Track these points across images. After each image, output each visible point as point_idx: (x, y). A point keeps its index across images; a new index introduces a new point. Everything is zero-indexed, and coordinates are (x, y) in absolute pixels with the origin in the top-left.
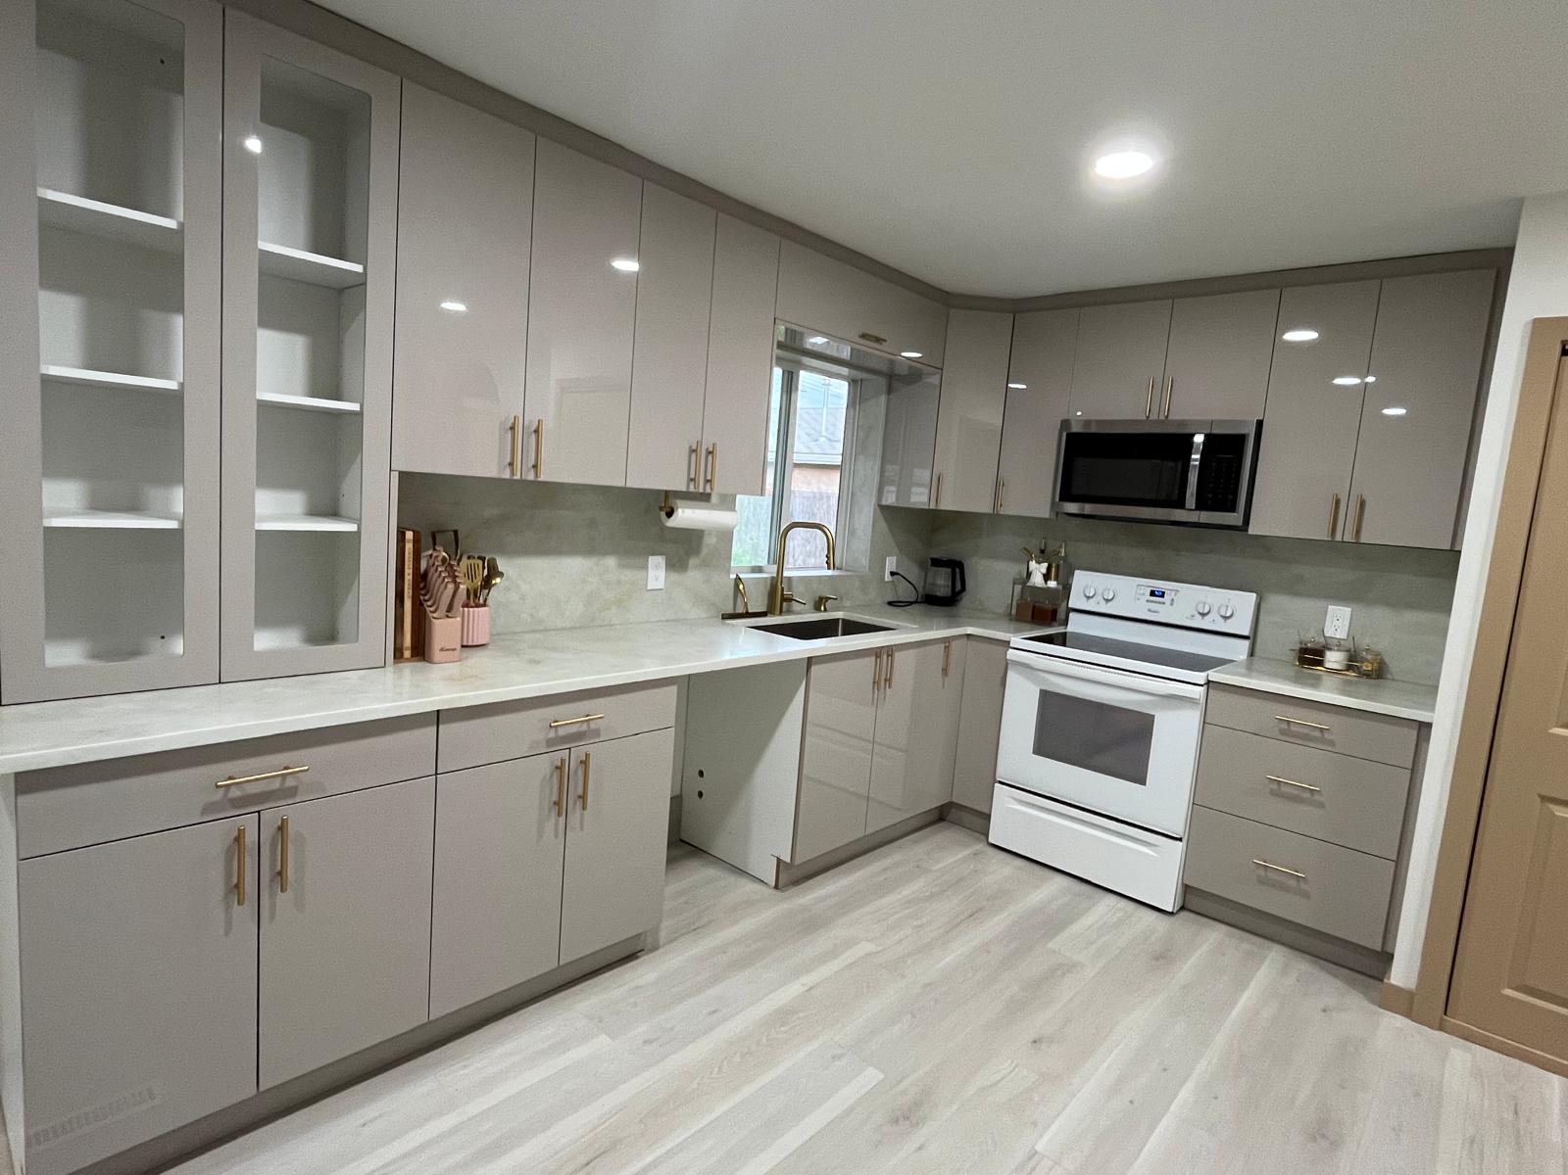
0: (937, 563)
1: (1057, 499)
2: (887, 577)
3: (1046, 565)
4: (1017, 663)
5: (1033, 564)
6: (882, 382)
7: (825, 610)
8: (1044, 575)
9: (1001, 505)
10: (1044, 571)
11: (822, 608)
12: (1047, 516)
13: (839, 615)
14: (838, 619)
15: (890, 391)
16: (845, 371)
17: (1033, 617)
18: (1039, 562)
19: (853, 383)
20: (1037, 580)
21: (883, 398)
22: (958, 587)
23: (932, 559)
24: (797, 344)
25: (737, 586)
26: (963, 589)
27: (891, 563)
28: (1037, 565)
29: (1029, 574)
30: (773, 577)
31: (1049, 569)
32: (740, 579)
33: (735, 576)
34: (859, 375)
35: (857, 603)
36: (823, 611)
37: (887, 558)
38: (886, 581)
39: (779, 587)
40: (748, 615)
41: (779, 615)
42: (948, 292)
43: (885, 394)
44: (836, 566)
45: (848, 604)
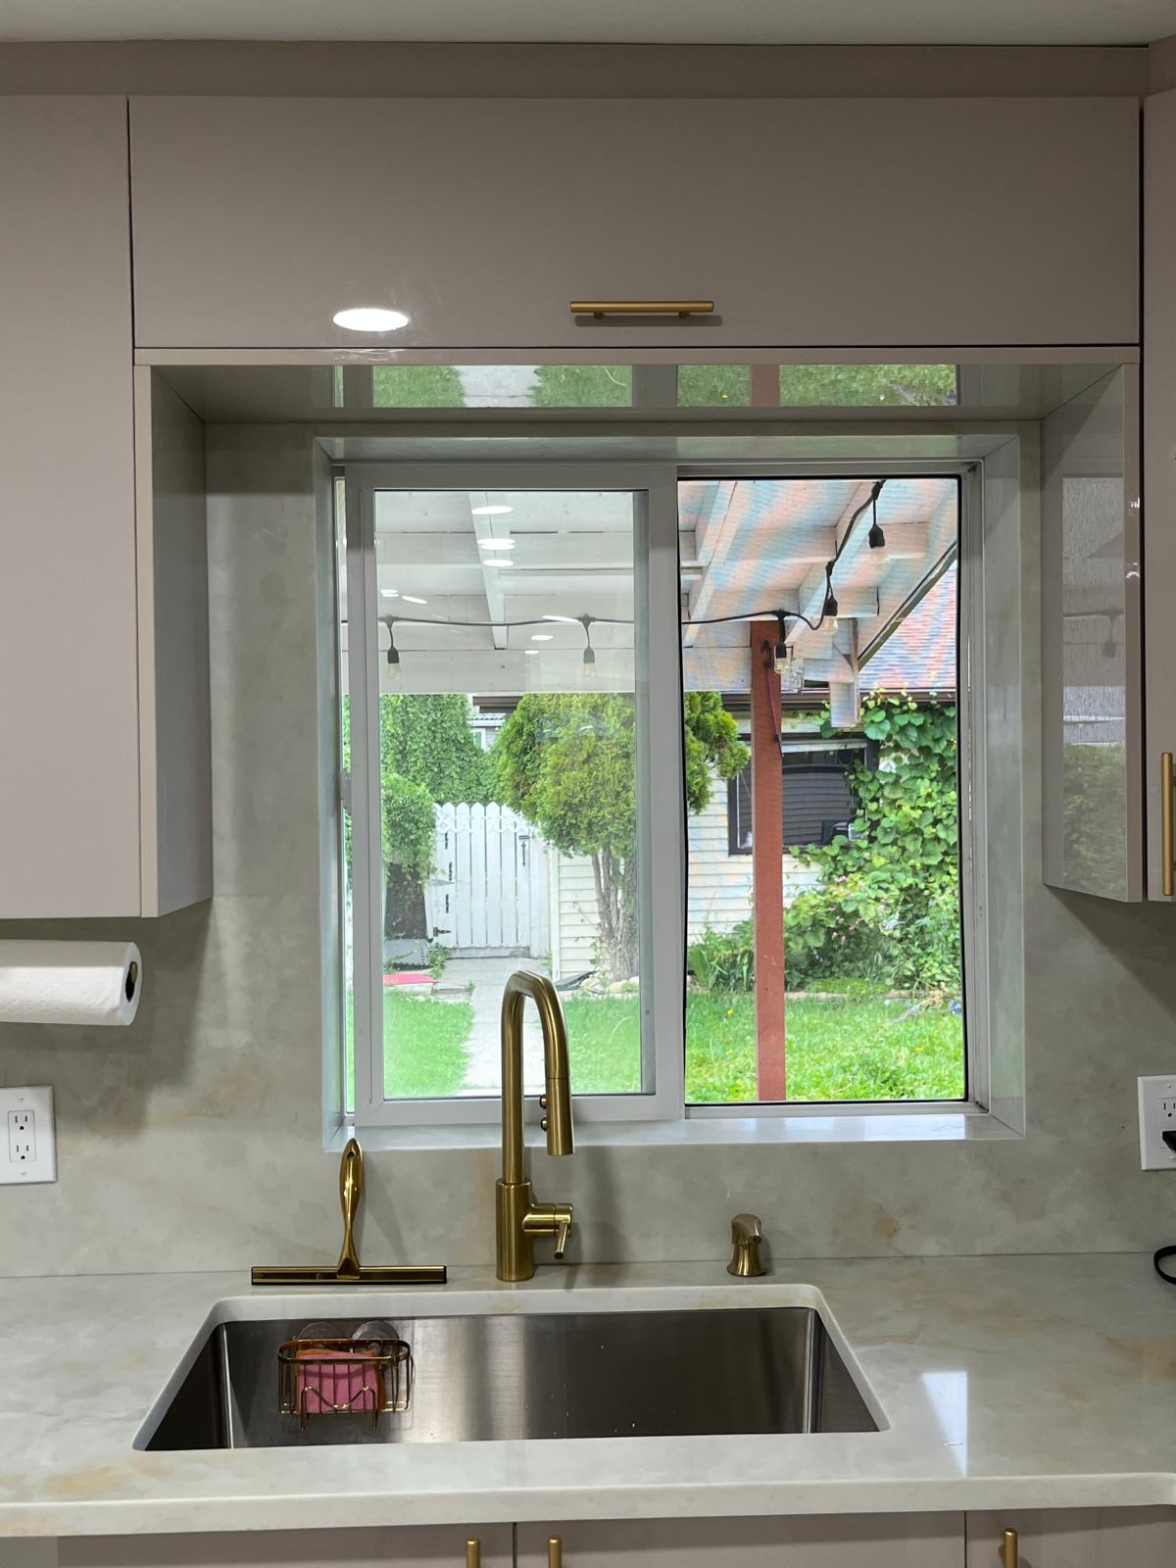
2: (1154, 1156)
15: (1042, 478)
19: (972, 475)
25: (345, 1177)
27: (1166, 1100)
32: (353, 1157)
33: (340, 1148)
35: (984, 1245)
36: (745, 1274)
37: (1139, 1079)
38: (1144, 1168)
39: (509, 1190)
40: (358, 1277)
41: (507, 1284)
42: (1143, 40)
43: (1025, 486)
44: (978, 1099)
45: (930, 1247)
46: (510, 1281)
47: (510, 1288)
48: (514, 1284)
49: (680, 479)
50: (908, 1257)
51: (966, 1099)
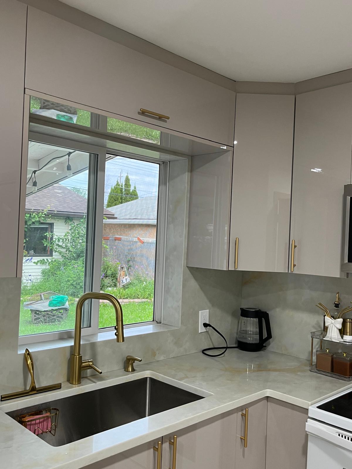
0: (245, 313)
1: (346, 261)
2: (201, 329)
3: (341, 320)
4: (317, 438)
5: (329, 321)
6: (184, 162)
7: (133, 370)
8: (340, 330)
9: (294, 266)
10: (340, 326)
11: (130, 369)
12: (338, 276)
13: (147, 374)
14: (147, 378)
15: (192, 170)
16: (156, 155)
17: (332, 370)
18: (334, 318)
19: (163, 165)
20: (333, 335)
21: (186, 176)
22: (265, 335)
23: (242, 309)
24: (100, 130)
25: (26, 360)
26: (270, 336)
27: (204, 316)
28: (333, 321)
29: (325, 329)
30: (71, 346)
31: (344, 324)
32: (29, 354)
33: (24, 352)
34: (167, 157)
35: (172, 356)
36: (130, 371)
37: (200, 311)
38: (199, 332)
39: (76, 357)
40: (36, 391)
41: (74, 386)
42: (235, 80)
43: (188, 172)
44: (156, 320)
45: (162, 358)
46: (75, 384)
47: (75, 387)
48: (76, 385)
49: (107, 153)
50: (158, 361)
51: (153, 321)
